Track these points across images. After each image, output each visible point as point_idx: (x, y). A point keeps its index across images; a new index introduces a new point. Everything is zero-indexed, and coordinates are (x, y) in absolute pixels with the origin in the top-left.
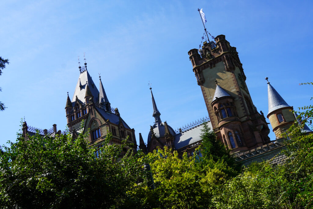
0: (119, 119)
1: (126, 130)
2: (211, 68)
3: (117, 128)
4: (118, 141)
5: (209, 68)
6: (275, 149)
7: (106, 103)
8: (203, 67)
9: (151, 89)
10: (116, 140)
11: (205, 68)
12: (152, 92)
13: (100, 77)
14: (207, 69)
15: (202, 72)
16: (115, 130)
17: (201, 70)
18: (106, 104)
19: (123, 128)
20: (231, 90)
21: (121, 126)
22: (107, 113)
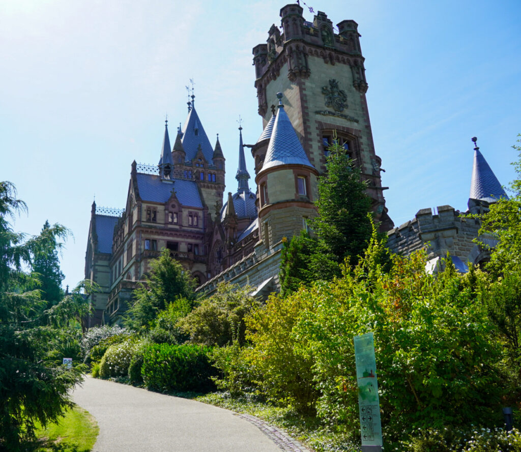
0: (171, 192)
1: (183, 210)
2: (275, 79)
3: (160, 208)
4: (154, 231)
5: (273, 80)
6: (250, 268)
7: (166, 166)
8: (266, 78)
9: (240, 129)
10: (149, 230)
11: (268, 82)
12: (241, 135)
13: (166, 121)
14: (270, 83)
15: (265, 90)
16: (155, 213)
17: (263, 85)
18: (166, 168)
19: (177, 206)
20: (294, 121)
21: (173, 203)
22: (163, 181)
